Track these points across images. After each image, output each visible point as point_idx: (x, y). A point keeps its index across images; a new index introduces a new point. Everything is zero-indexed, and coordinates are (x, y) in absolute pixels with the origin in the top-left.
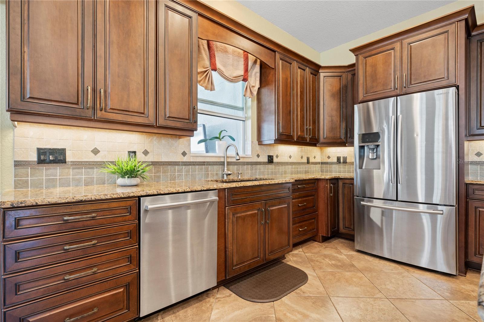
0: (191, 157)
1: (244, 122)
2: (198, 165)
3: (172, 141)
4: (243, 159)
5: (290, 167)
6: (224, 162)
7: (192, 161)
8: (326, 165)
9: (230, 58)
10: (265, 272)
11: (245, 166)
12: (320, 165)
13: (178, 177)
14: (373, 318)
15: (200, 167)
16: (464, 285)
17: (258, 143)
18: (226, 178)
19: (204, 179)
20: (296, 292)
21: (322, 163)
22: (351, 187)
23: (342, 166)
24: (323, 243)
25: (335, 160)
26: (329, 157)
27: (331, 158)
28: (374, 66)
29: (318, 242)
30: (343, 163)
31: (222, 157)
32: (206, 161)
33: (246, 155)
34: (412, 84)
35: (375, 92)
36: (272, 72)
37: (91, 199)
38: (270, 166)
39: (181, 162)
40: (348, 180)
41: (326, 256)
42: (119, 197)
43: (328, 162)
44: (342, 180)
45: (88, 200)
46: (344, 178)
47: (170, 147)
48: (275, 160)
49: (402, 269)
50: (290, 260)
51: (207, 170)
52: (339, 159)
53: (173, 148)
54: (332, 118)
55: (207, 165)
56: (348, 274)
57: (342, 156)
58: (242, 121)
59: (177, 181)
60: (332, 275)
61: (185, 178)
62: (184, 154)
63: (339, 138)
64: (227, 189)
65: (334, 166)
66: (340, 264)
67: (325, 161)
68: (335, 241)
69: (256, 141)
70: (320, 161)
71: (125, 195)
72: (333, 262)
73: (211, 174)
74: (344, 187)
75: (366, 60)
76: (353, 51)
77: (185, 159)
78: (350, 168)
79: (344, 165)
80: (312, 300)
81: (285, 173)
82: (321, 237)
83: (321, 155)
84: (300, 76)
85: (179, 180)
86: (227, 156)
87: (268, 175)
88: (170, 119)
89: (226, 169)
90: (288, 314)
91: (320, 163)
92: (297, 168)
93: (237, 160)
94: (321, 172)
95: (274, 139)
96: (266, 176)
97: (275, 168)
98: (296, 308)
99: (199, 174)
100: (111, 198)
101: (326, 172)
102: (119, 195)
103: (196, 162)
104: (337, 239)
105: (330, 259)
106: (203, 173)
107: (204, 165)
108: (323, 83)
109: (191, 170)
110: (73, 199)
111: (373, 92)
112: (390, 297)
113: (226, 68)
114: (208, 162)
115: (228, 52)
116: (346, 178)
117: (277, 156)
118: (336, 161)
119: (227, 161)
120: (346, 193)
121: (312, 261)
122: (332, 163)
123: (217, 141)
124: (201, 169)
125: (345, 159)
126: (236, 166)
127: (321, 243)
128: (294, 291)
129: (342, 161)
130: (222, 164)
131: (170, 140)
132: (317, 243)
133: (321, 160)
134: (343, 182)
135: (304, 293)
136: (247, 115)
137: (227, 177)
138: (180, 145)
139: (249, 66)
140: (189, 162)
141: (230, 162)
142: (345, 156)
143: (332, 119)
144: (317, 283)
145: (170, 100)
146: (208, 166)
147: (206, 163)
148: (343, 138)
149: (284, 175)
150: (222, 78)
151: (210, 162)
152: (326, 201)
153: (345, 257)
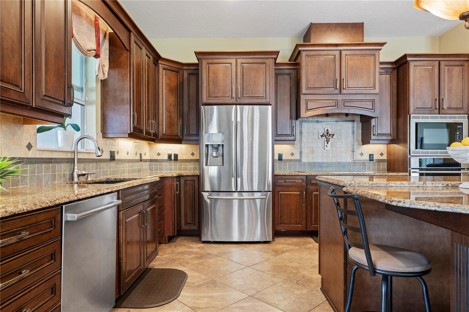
0: (38, 152)
1: (83, 106)
2: (44, 162)
3: (14, 127)
4: (89, 155)
5: (127, 164)
6: (74, 159)
7: (38, 156)
8: (156, 163)
9: (83, 24)
10: (143, 281)
11: (91, 164)
12: (149, 162)
13: (22, 181)
14: (250, 280)
15: (47, 165)
16: (277, 246)
17: (102, 136)
18: (77, 180)
19: (51, 182)
20: (186, 286)
21: (151, 161)
22: (192, 183)
23: (173, 163)
24: (169, 244)
25: (166, 157)
26: (159, 154)
27: (161, 155)
28: (215, 73)
29: (165, 244)
30: (174, 160)
31: (70, 152)
32: (53, 157)
33: (86, 150)
34: (244, 97)
35: (217, 97)
36: (125, 54)
37: (23, 211)
38: (113, 164)
39: (26, 158)
40: (189, 177)
41: (182, 253)
42: (47, 205)
43: (158, 159)
44: (183, 177)
45: (21, 212)
46: (186, 175)
47: (12, 136)
48: (117, 157)
49: (241, 246)
50: (155, 265)
51: (54, 170)
52: (170, 156)
53: (16, 137)
54: (170, 113)
55: (55, 162)
56: (211, 260)
57: (173, 153)
58: (80, 106)
59: (20, 187)
60: (201, 265)
61: (30, 182)
62: (29, 147)
63: (176, 135)
64: (121, 191)
65: (164, 164)
66: (198, 256)
67: (154, 159)
68: (178, 240)
69: (101, 133)
70: (149, 159)
71: (52, 203)
72: (193, 256)
73: (59, 175)
74: (186, 184)
75: (209, 66)
76: (197, 54)
77: (31, 154)
78: (181, 165)
79: (176, 163)
80: (204, 286)
81: (123, 172)
82: (167, 238)
83: (150, 152)
84: (147, 64)
85: (23, 185)
86: (78, 151)
87: (111, 175)
88: (46, 98)
89: (76, 167)
90: (198, 302)
91: (149, 160)
92: (133, 167)
93: (98, 156)
94: (150, 170)
95: (129, 132)
96: (109, 176)
97: (116, 166)
98: (198, 296)
99: (46, 175)
100: (41, 207)
101: (155, 170)
102: (47, 204)
103: (42, 159)
104: (178, 238)
105: (188, 254)
106: (49, 174)
107: (52, 163)
108: (162, 75)
109: (37, 170)
110: (6, 213)
111: (215, 97)
112: (249, 266)
113: (80, 36)
114: (55, 159)
115: (81, 16)
116: (188, 175)
117: (118, 153)
118: (167, 159)
119: (78, 158)
120: (188, 190)
121: (175, 260)
122: (162, 161)
123: (59, 130)
124: (48, 168)
125: (176, 156)
126: (82, 164)
127: (167, 244)
128: (185, 286)
129: (173, 158)
130: (71, 161)
131: (13, 125)
132: (162, 245)
133: (150, 157)
134: (184, 179)
135: (193, 284)
136: (88, 98)
137: (79, 179)
138: (24, 134)
139: (100, 39)
140: (34, 158)
141: (81, 159)
142: (176, 153)
143: (170, 115)
144: (195, 274)
145: (46, 73)
146: (55, 164)
147: (53, 161)
148: (180, 135)
149: (123, 175)
150: (76, 48)
151: (58, 159)
152: (173, 199)
153: (198, 250)
